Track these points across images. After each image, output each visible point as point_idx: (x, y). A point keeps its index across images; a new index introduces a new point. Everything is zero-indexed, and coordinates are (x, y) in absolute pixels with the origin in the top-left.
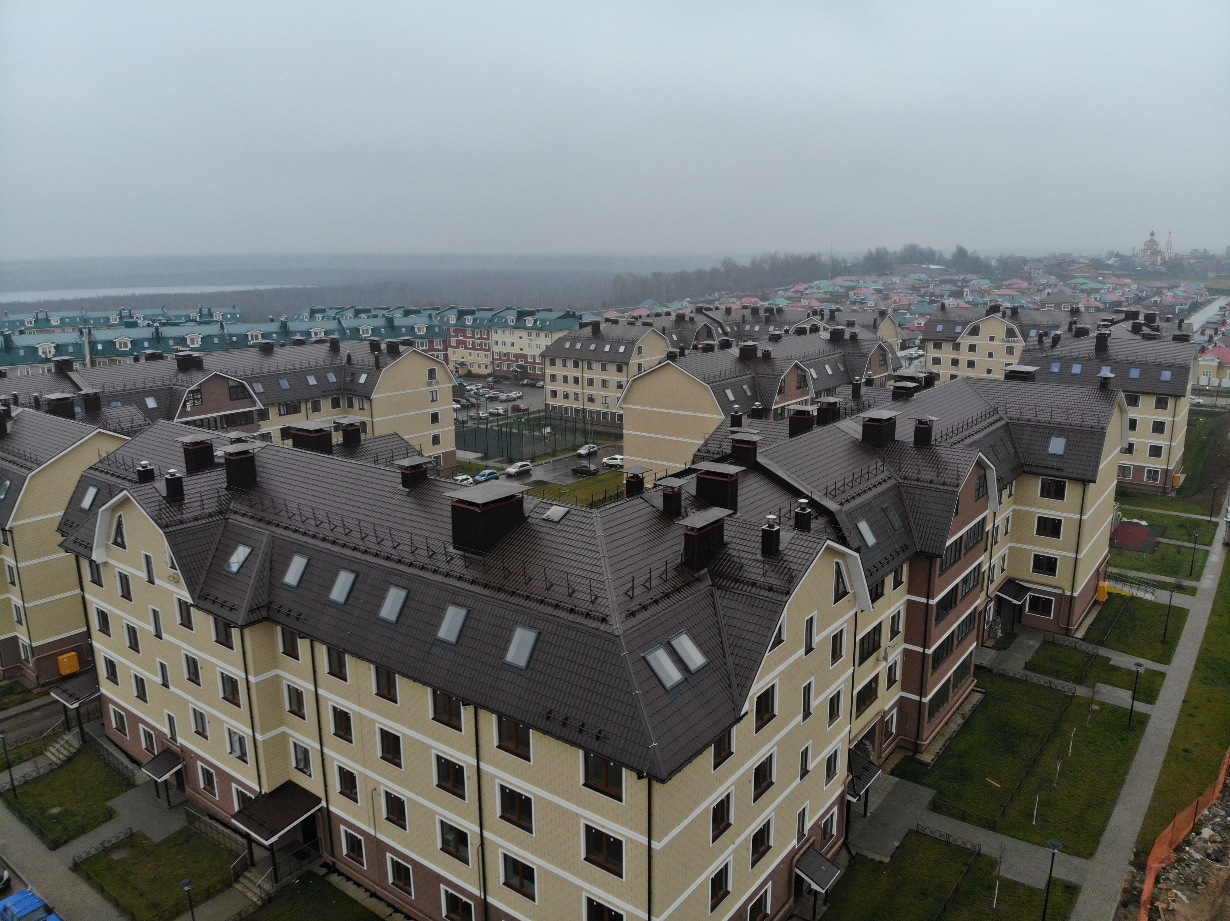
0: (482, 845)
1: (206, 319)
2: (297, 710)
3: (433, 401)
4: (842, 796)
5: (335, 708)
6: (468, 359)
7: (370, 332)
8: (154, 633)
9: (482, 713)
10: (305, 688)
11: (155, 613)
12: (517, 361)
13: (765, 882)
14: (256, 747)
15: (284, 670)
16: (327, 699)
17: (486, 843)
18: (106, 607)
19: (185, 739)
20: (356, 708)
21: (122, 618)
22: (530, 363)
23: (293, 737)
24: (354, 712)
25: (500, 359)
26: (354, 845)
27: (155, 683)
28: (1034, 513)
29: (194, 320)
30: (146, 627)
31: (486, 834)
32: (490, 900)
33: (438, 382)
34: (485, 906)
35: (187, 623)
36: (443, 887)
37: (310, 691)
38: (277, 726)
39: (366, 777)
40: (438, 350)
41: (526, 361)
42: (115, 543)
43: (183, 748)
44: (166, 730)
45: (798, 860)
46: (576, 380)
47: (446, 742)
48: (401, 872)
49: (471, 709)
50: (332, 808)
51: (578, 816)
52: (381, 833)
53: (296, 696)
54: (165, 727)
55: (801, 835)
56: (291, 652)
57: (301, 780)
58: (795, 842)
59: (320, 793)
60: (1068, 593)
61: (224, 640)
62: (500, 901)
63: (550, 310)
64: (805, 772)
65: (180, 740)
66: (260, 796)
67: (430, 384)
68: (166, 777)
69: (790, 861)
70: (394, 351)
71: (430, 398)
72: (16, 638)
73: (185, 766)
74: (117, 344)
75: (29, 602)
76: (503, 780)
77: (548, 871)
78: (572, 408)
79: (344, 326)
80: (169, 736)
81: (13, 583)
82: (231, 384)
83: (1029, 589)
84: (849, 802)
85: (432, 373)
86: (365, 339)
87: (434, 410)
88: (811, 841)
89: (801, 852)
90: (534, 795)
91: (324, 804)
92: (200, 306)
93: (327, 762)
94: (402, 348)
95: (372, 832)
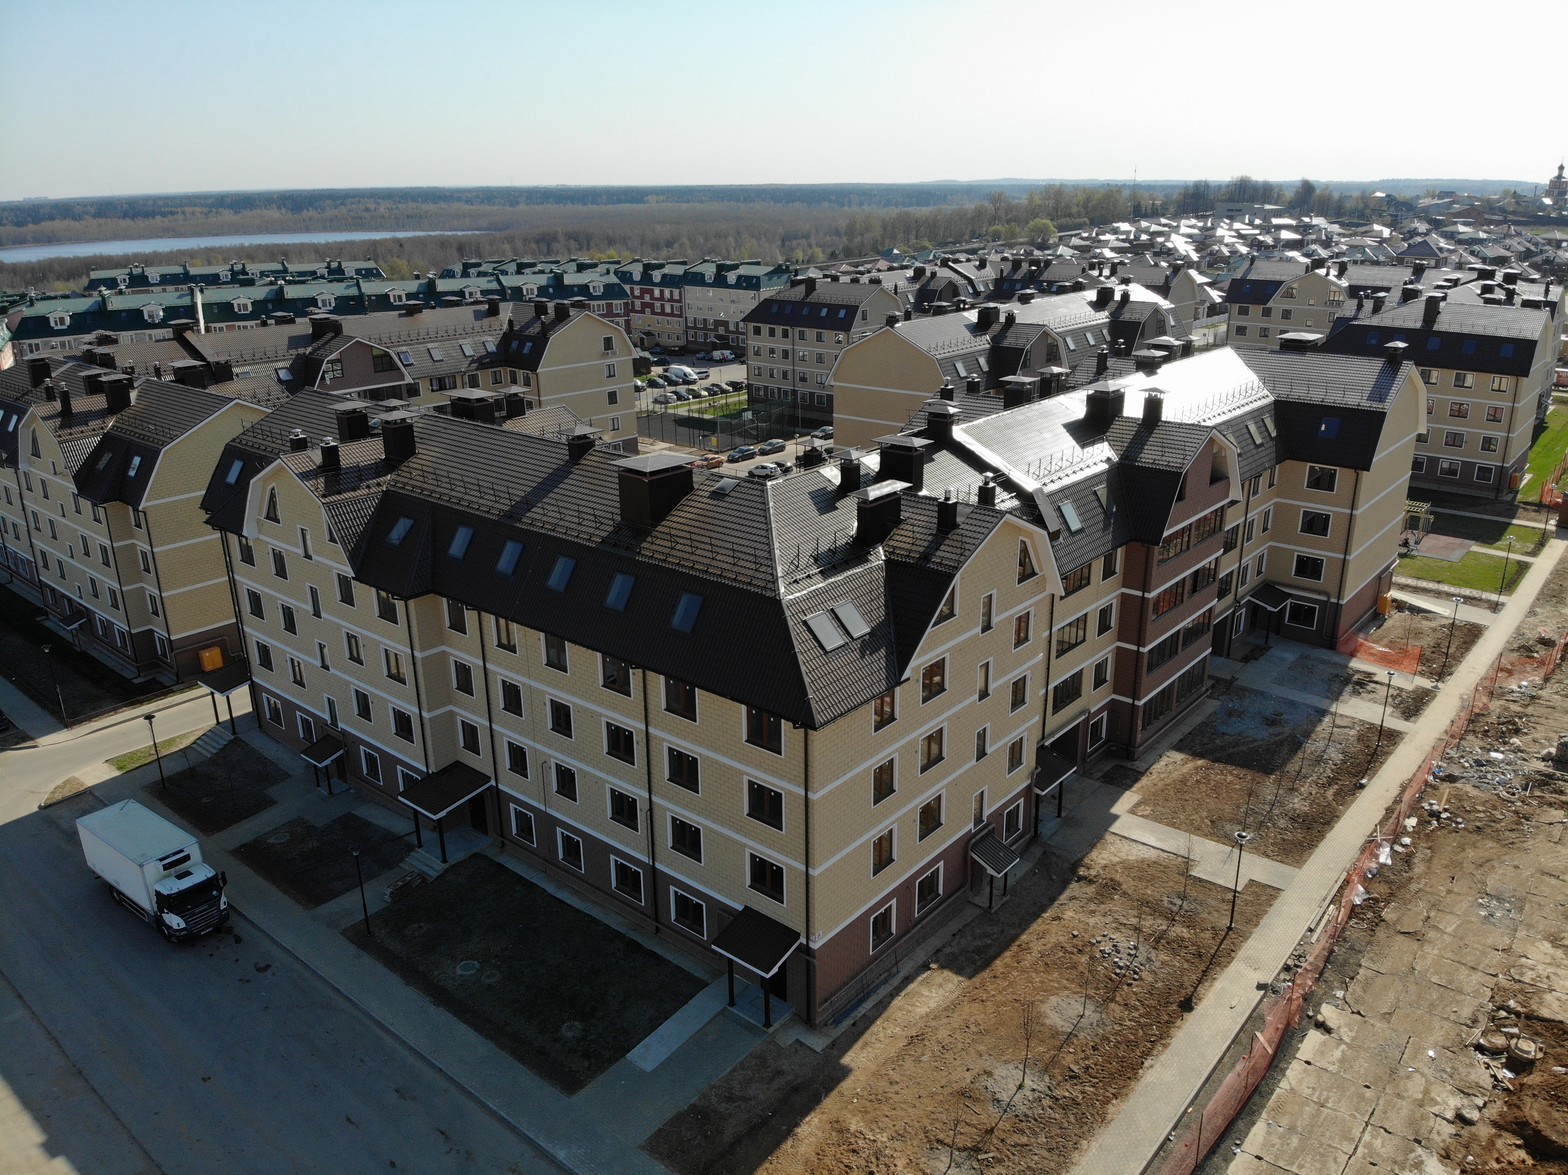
0: (651, 809)
1: (336, 274)
2: (465, 685)
3: (610, 376)
4: (1029, 788)
5: (504, 682)
6: (655, 328)
7: (536, 293)
8: (312, 612)
9: (651, 675)
10: (472, 663)
11: (314, 592)
12: (716, 329)
13: (935, 860)
14: (422, 725)
15: (450, 646)
16: (495, 673)
17: (655, 807)
18: (258, 588)
19: (346, 724)
20: (526, 680)
21: (277, 598)
22: (732, 332)
23: (461, 716)
24: (524, 684)
25: (695, 327)
26: (523, 821)
27: (314, 666)
28: (1300, 507)
29: (322, 277)
30: (302, 607)
31: (654, 798)
32: (658, 866)
33: (614, 353)
34: (653, 871)
35: (347, 598)
36: (612, 857)
37: (478, 666)
38: (444, 704)
39: (536, 750)
40: (618, 315)
41: (727, 329)
42: (268, 517)
43: (344, 733)
44: (327, 716)
45: (974, 844)
46: (785, 354)
47: (614, 709)
48: (571, 847)
49: (639, 672)
50: (501, 787)
51: (742, 773)
52: (551, 808)
53: (463, 672)
54: (324, 712)
55: (978, 820)
56: (458, 625)
57: (469, 759)
58: (971, 825)
59: (488, 770)
60: (1333, 600)
61: (388, 613)
62: (668, 866)
63: (758, 264)
64: (981, 753)
65: (341, 725)
66: (428, 776)
67: (604, 356)
68: (328, 762)
69: (967, 844)
70: (562, 315)
71: (606, 374)
72: (151, 632)
73: (346, 752)
74: (235, 305)
75: (167, 591)
76: (670, 742)
77: (712, 831)
78: (779, 389)
79: (505, 284)
80: (329, 722)
81: (147, 570)
82: (375, 352)
83: (1290, 595)
84: (1037, 795)
85: (608, 343)
86: (530, 300)
87: (611, 388)
88: (990, 828)
89: (978, 837)
90: (700, 755)
91: (493, 783)
92: (328, 259)
93: (496, 739)
94: (572, 312)
95: (543, 808)
